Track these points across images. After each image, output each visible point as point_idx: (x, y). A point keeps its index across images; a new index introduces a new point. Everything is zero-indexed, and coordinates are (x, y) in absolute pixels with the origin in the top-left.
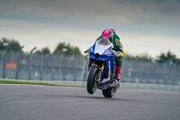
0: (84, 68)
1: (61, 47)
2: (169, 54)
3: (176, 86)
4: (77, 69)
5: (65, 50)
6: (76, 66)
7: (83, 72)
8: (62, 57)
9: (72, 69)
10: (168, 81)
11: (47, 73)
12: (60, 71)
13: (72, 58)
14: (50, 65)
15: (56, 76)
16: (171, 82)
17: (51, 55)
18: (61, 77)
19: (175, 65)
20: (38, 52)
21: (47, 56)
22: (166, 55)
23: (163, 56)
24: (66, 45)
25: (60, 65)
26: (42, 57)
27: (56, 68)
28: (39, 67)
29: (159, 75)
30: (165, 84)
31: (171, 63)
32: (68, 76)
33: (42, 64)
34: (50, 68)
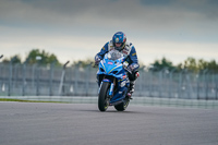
0: (62, 79)
1: (33, 54)
2: (164, 61)
3: (172, 100)
4: (54, 81)
5: (39, 58)
6: (53, 77)
7: (61, 84)
8: (34, 66)
9: (48, 81)
10: (163, 94)
11: (17, 86)
12: (33, 83)
13: (48, 68)
14: (20, 76)
15: (28, 90)
16: (167, 94)
17: (22, 65)
18: (35, 91)
19: (171, 74)
20: (5, 62)
21: (17, 65)
22: (161, 63)
23: (156, 64)
24: (41, 52)
25: (33, 77)
26: (11, 67)
27: (27, 80)
28: (7, 79)
29: (153, 86)
30: (160, 97)
31: (167, 72)
32: (43, 90)
33: (11, 76)
34: (21, 80)
